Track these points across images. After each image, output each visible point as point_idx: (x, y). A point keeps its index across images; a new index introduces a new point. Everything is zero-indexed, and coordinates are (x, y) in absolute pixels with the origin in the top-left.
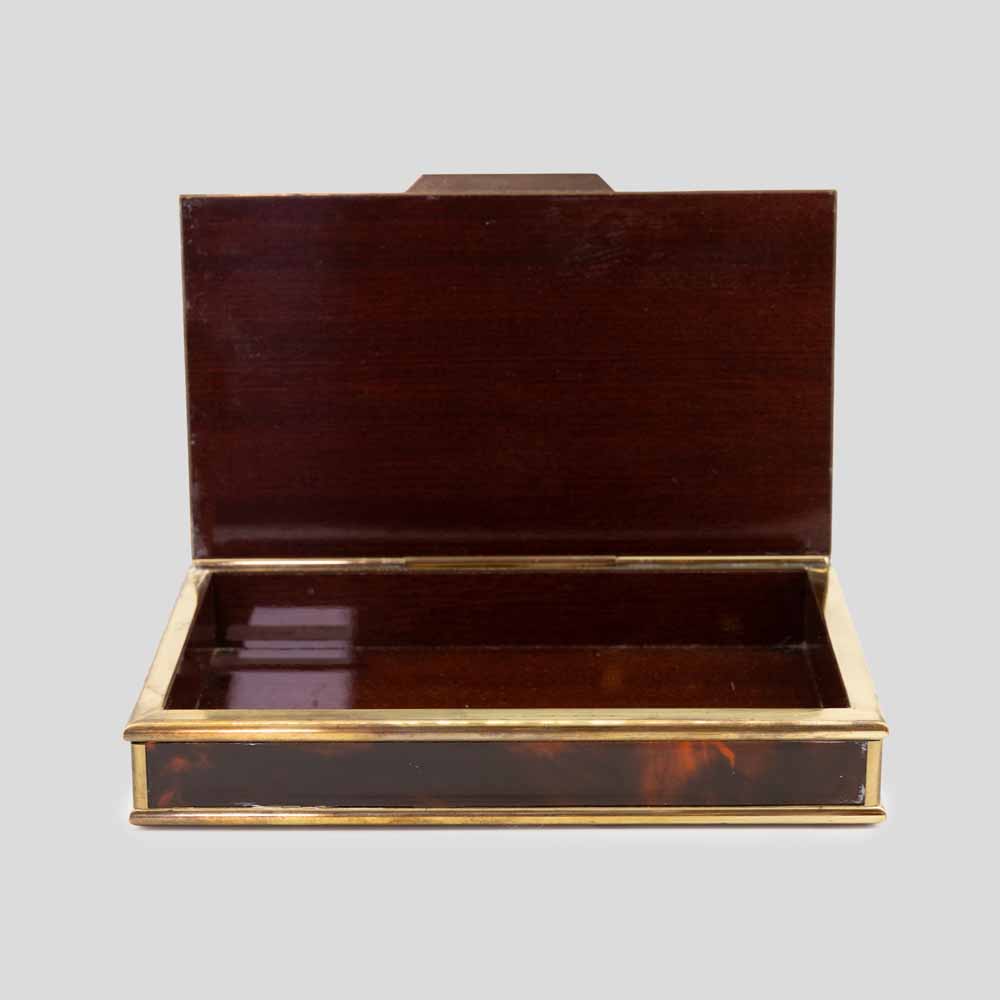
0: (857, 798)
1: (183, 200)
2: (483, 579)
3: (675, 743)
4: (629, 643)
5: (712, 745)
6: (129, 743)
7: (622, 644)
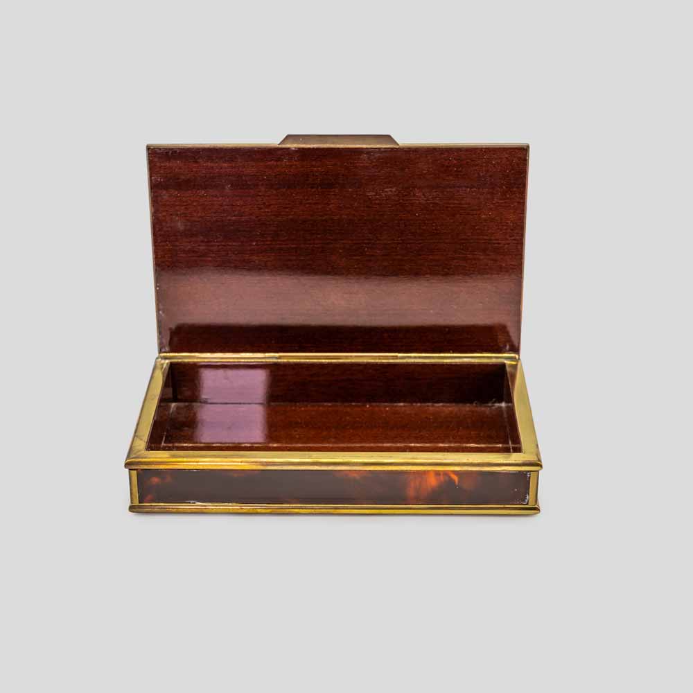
0: (524, 501)
1: (148, 148)
2: (322, 366)
3: (425, 472)
4: (404, 402)
5: (446, 473)
6: (127, 470)
7: (400, 402)
